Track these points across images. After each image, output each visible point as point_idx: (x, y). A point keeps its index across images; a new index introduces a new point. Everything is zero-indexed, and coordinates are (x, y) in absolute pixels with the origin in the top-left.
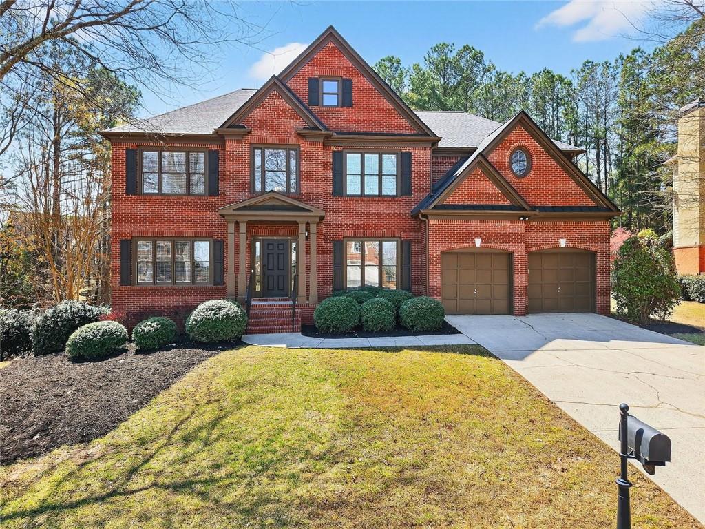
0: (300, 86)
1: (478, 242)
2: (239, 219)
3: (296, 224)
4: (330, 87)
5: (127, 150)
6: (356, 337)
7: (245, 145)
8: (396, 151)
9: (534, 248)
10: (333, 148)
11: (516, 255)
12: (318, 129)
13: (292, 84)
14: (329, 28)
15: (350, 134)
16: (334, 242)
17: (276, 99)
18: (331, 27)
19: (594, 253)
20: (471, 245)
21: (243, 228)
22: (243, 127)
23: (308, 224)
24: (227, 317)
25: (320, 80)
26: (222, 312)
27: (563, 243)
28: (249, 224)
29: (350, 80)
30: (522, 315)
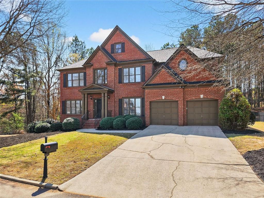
0: (108, 48)
1: (163, 97)
2: (85, 93)
3: (101, 94)
4: (118, 46)
5: (64, 74)
6: (107, 130)
7: (91, 70)
8: (140, 66)
9: (189, 99)
10: (119, 67)
11: (179, 102)
12: (112, 61)
13: (106, 47)
14: (116, 26)
15: (124, 61)
16: (119, 99)
17: (100, 53)
18: (117, 26)
19: (217, 100)
20: (161, 99)
21: (86, 96)
22: (91, 63)
23: (104, 94)
24: (70, 122)
25: (115, 45)
26: (69, 121)
27: (202, 96)
28: (88, 94)
29: (124, 43)
30: (182, 126)
